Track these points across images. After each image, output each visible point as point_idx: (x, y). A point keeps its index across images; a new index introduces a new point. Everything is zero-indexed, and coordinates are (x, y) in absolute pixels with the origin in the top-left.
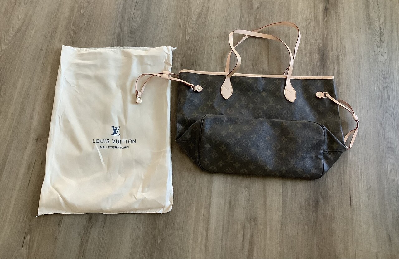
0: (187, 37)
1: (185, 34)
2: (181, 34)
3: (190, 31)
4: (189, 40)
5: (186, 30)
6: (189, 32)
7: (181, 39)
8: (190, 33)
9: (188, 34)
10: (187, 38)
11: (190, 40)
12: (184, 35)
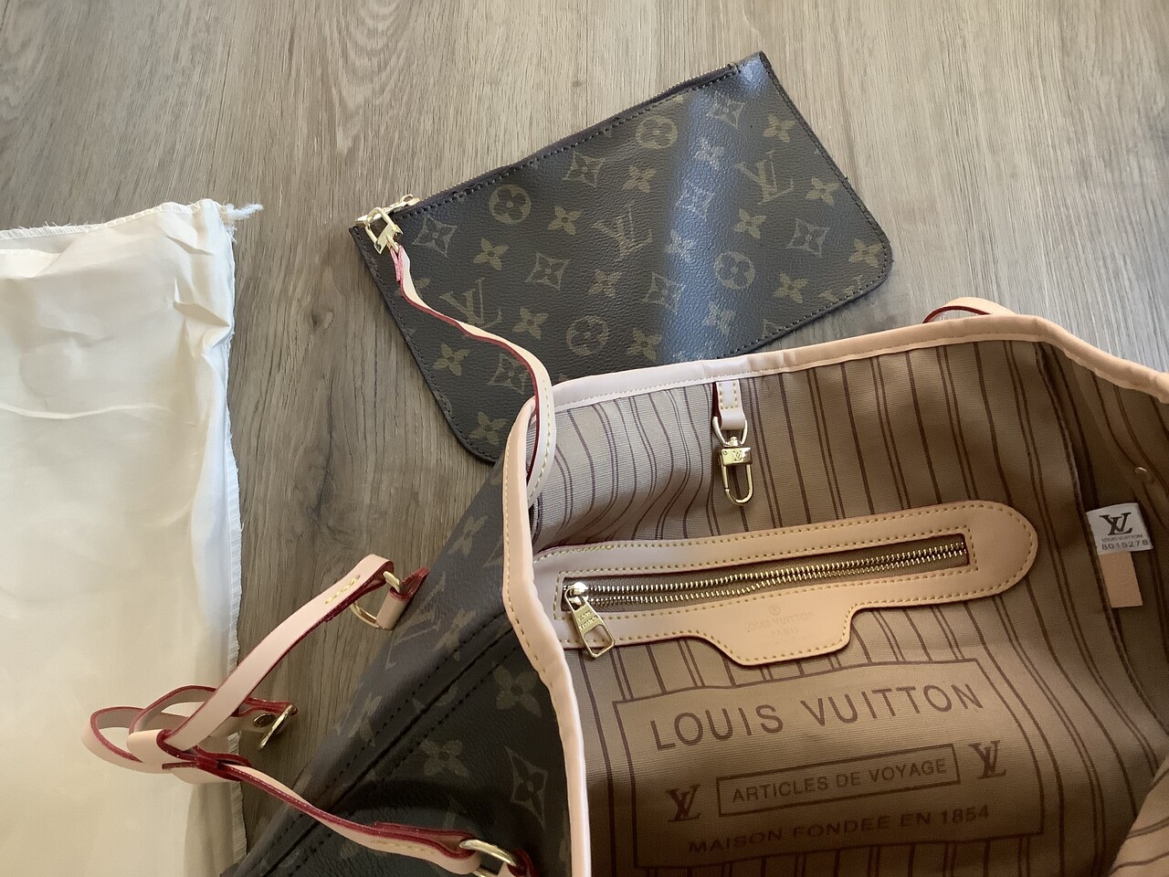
0: (340, 135)
1: (324, 117)
2: (302, 125)
3: (355, 95)
4: (353, 151)
5: (334, 91)
6: (351, 105)
7: (299, 154)
8: (358, 108)
9: (348, 117)
10: (343, 143)
11: (362, 154)
12: (323, 128)
